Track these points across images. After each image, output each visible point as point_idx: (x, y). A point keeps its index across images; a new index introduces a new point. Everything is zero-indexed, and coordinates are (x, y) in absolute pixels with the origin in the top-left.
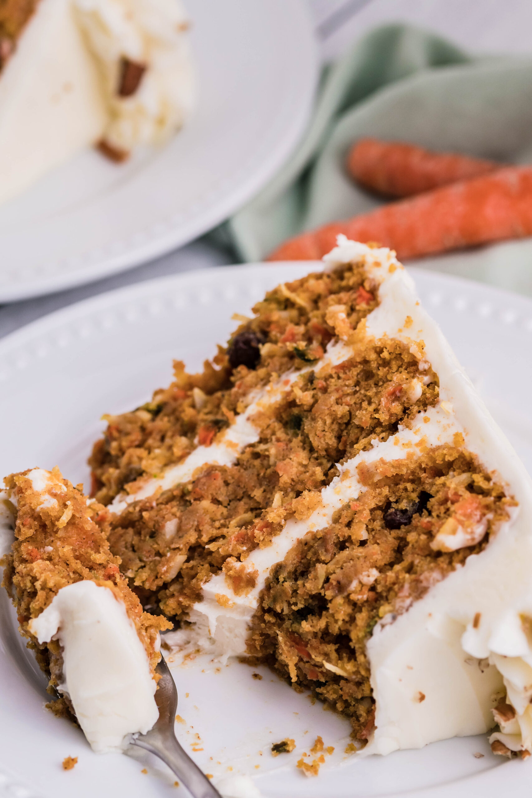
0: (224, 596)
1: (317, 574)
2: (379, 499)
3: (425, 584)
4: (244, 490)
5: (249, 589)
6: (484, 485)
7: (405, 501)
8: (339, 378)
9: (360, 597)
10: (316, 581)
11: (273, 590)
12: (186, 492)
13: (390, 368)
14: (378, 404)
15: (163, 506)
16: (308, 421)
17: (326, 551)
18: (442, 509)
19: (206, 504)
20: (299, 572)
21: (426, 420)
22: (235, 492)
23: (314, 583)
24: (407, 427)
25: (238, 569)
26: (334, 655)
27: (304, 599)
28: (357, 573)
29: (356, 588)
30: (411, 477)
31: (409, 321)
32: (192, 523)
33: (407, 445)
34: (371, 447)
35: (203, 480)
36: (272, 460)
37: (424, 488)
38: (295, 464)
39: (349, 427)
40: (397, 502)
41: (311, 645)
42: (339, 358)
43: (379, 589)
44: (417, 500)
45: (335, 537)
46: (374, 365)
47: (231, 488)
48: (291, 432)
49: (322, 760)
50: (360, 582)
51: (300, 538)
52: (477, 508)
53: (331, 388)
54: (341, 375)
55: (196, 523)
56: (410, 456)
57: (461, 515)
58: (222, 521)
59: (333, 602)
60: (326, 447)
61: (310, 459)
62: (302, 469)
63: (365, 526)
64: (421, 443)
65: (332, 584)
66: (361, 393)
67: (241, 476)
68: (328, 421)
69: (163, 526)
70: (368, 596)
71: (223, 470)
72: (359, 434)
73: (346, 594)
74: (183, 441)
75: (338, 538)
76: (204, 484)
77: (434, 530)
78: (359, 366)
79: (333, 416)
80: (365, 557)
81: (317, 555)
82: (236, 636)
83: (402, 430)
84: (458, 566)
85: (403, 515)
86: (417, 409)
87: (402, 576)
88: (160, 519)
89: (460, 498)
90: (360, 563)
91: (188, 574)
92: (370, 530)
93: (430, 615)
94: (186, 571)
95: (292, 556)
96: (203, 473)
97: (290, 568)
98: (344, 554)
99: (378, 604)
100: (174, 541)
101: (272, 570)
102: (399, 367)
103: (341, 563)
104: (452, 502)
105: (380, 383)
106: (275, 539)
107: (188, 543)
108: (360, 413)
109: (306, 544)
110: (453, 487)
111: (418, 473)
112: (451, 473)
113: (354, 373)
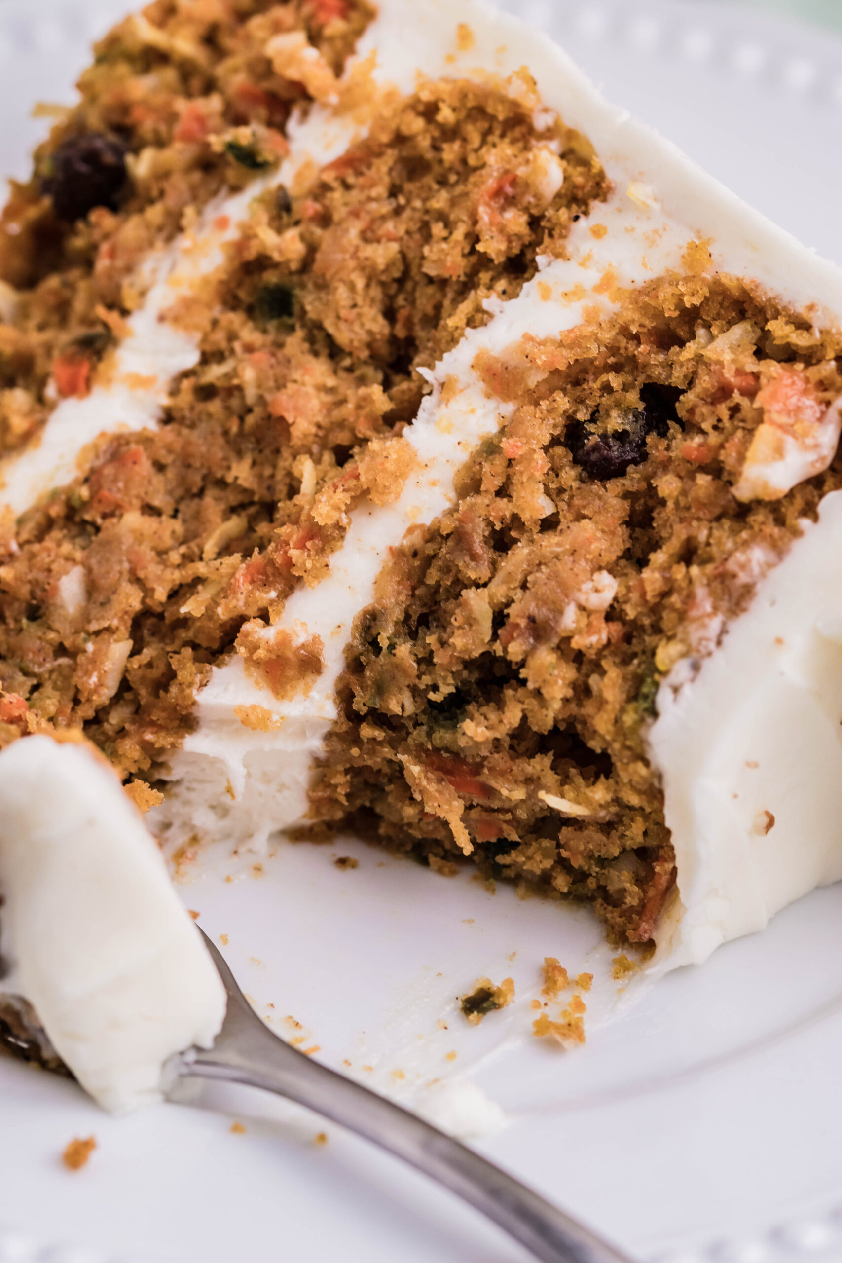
0: (254, 707)
1: (471, 611)
2: (552, 422)
3: (743, 578)
4: (204, 471)
5: (310, 678)
6: (800, 340)
7: (614, 413)
8: (347, 187)
9: (594, 639)
10: (474, 628)
11: (372, 670)
12: (76, 503)
13: (465, 140)
14: (469, 222)
15: (36, 547)
16: (309, 292)
17: (474, 557)
18: (723, 410)
19: (133, 519)
20: (415, 617)
21: (598, 233)
22: (182, 481)
23: (470, 634)
24: (558, 255)
25: (272, 641)
26: (551, 778)
27: (453, 673)
28: (566, 590)
29: (577, 621)
30: (611, 360)
31: (464, 36)
32: (117, 568)
33: (574, 293)
34: (486, 316)
35: (109, 471)
36: (251, 394)
37: (649, 377)
38: (310, 390)
39: (409, 285)
40: (593, 420)
41: (491, 769)
42: (328, 146)
43: (631, 612)
44: (641, 406)
45: (483, 525)
46: (424, 143)
47: (171, 473)
48: (272, 325)
49: (579, 1006)
50: (582, 608)
51: (396, 544)
52: (805, 392)
53: (339, 213)
54: (351, 180)
55: (126, 566)
56: (591, 316)
57: (779, 413)
58: (183, 549)
59: (531, 662)
60: (369, 338)
61: (335, 372)
62: (328, 398)
63: (541, 487)
64: (606, 283)
65: (517, 626)
66: (414, 209)
67: (188, 443)
68: (360, 283)
69: (55, 589)
70: (609, 633)
71: (146, 440)
72: (438, 296)
73: (555, 641)
74: (18, 399)
75: (490, 524)
76: (115, 480)
77: (728, 457)
78: (389, 152)
79: (368, 271)
80: (573, 552)
81: (454, 571)
82: (282, 787)
83: (549, 265)
84: (805, 523)
85: (623, 445)
86: (564, 215)
87: (679, 572)
88: (41, 576)
89: (756, 376)
90: (564, 567)
91: (143, 678)
92: (555, 494)
93: (779, 641)
94: (140, 673)
95: (391, 586)
96: (101, 455)
97: (397, 614)
98: (521, 553)
99: (636, 647)
100: (92, 616)
101: (356, 627)
102: (485, 135)
103: (520, 577)
104: (743, 393)
105: (453, 178)
106: (335, 560)
107: (126, 613)
108: (431, 251)
109: (415, 554)
110: (727, 357)
111: (626, 349)
112: (701, 332)
113: (382, 169)
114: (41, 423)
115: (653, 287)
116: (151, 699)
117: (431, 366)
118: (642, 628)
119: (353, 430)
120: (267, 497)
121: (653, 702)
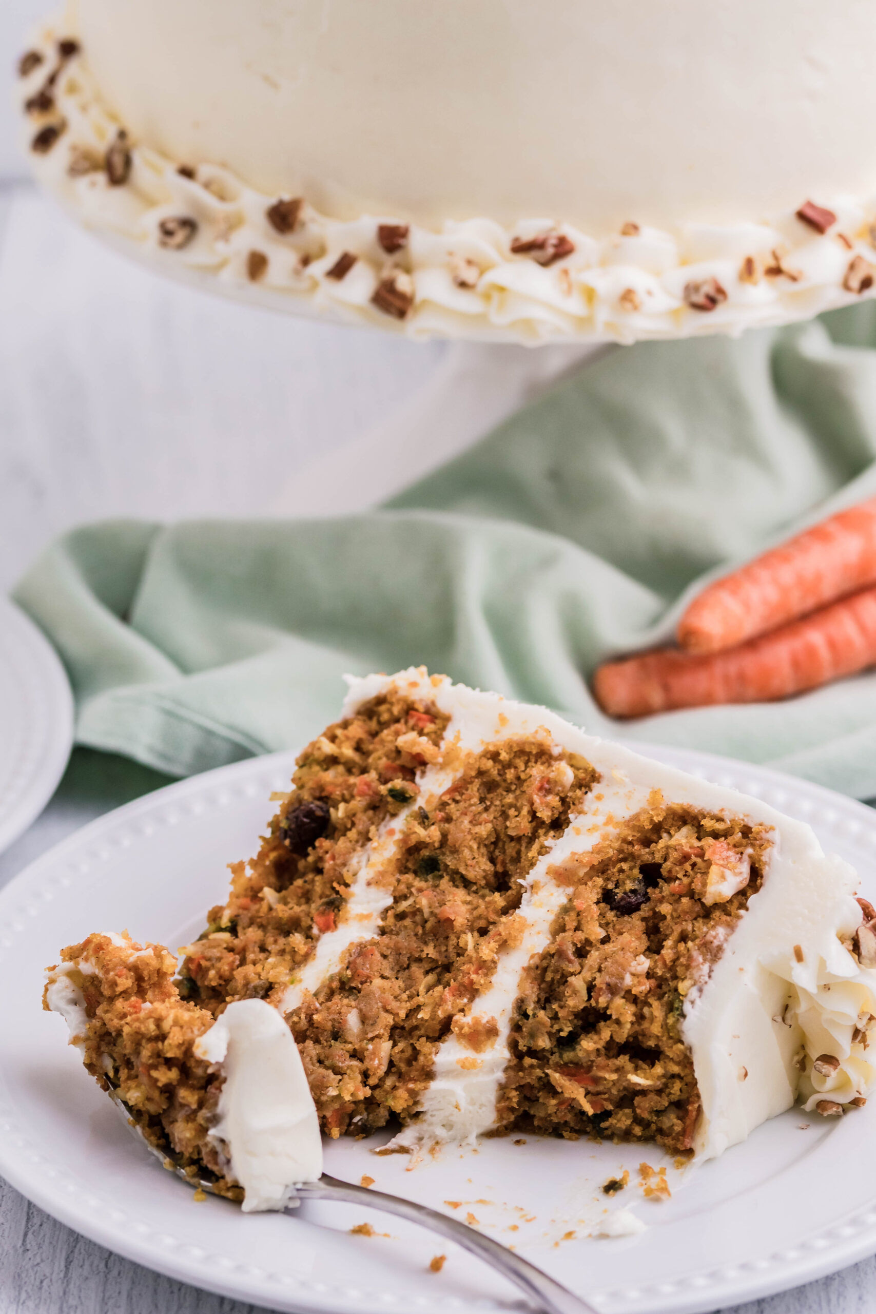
0: (466, 1058)
1: (574, 987)
2: (596, 891)
3: (716, 943)
4: (408, 955)
5: (493, 1038)
6: (720, 826)
7: (628, 882)
8: (457, 802)
9: (643, 988)
10: (578, 995)
11: (526, 1027)
12: (345, 980)
13: (516, 768)
14: (529, 805)
15: (329, 1004)
16: (448, 856)
17: (570, 961)
18: (687, 866)
19: (377, 983)
20: (543, 999)
21: (599, 798)
22: (397, 962)
23: (576, 998)
24: (580, 812)
25: (471, 1023)
26: (629, 1066)
27: (569, 1020)
28: (623, 968)
29: (633, 981)
30: (621, 856)
31: (502, 719)
32: (376, 1006)
33: (594, 828)
34: (548, 849)
35: (359, 961)
36: (427, 912)
37: (642, 861)
38: (460, 903)
39: (500, 844)
40: (617, 886)
41: (597, 1067)
42: (440, 786)
43: (660, 972)
44: (641, 876)
45: (571, 945)
46: (495, 772)
47: (391, 959)
48: (430, 877)
49: (664, 1181)
50: (633, 975)
51: (526, 965)
52: (728, 849)
53: (456, 815)
54: (458, 798)
55: (380, 1005)
56: (605, 837)
57: (719, 860)
58: (408, 993)
59: (612, 1006)
60: (484, 874)
61: (469, 894)
62: (469, 907)
63: (597, 923)
64: (609, 821)
65: (601, 989)
66: (496, 806)
67: (397, 943)
68: (475, 846)
69: (345, 1021)
70: (650, 984)
71: (374, 944)
72: (518, 847)
73: (622, 993)
74: (297, 939)
75: (575, 945)
76: (363, 965)
77: (697, 885)
78: (476, 780)
79: (478, 839)
80: (623, 949)
81: (561, 971)
82: (481, 1106)
83: (576, 818)
84: (742, 912)
85: (636, 895)
86: (579, 793)
87: (682, 946)
88: (336, 1017)
89: (701, 848)
90: (619, 957)
91: (400, 1059)
92: (605, 925)
93: (741, 969)
94: (398, 1057)
95: (528, 985)
96: (353, 955)
97: (534, 999)
98: (594, 956)
99: (665, 988)
100: (368, 1031)
101: (513, 1009)
102: (526, 764)
103: (597, 966)
104: (697, 856)
105: (513, 787)
106: (494, 979)
107: (387, 1026)
108: (511, 823)
109: (537, 967)
110: (683, 841)
111: (628, 849)
112: (665, 835)
113: (474, 790)
114: (314, 948)
115: (636, 817)
117: (524, 878)
118: (666, 980)
119: (487, 919)
120: (446, 961)
121: (682, 1010)
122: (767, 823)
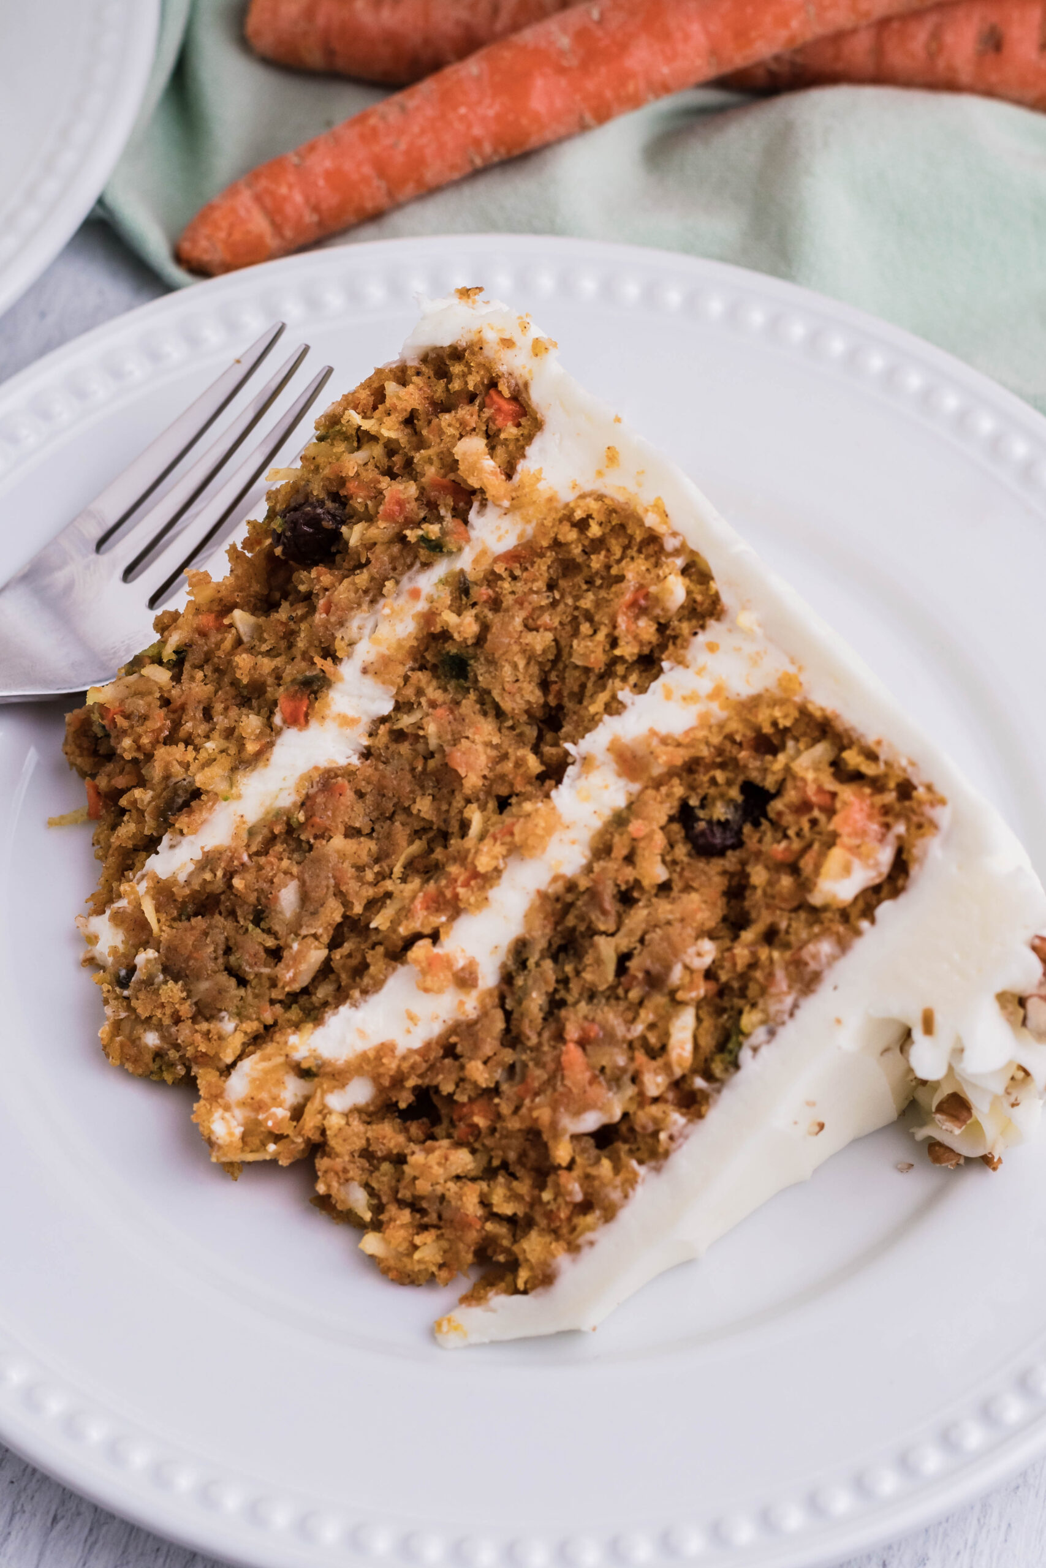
1: (600, 954)
2: (669, 805)
3: (813, 966)
4: (395, 800)
6: (869, 769)
7: (719, 804)
8: (514, 578)
9: (695, 992)
10: (602, 967)
12: (295, 825)
13: (608, 550)
14: (610, 626)
15: (262, 860)
16: (481, 664)
17: (604, 912)
18: (805, 821)
19: (338, 842)
21: (712, 648)
22: (378, 806)
23: (598, 972)
24: (681, 662)
28: (676, 952)
29: (682, 979)
30: (719, 760)
31: (612, 456)
32: (324, 883)
33: (691, 698)
34: (620, 706)
35: (320, 799)
36: (433, 743)
37: (748, 777)
38: (480, 748)
39: (561, 666)
40: (703, 806)
42: (500, 539)
43: (724, 977)
44: (740, 798)
45: (611, 887)
46: (577, 550)
47: (369, 799)
48: (452, 685)
50: (686, 967)
51: (543, 888)
52: (870, 816)
53: (508, 601)
54: (517, 572)
55: (332, 881)
56: (704, 720)
57: (849, 835)
58: (376, 868)
59: (646, 1003)
60: (527, 707)
61: (500, 730)
62: (494, 753)
63: (659, 858)
64: (717, 693)
65: (635, 977)
66: (566, 605)
67: (383, 777)
68: (521, 664)
69: (276, 898)
70: (706, 989)
71: (349, 773)
72: (583, 679)
73: (665, 991)
74: (252, 723)
75: (618, 886)
76: (326, 809)
77: (807, 864)
78: (549, 554)
79: (528, 653)
80: (682, 920)
81: (588, 919)
83: (672, 669)
84: (864, 924)
85: (724, 832)
86: (685, 628)
87: (764, 953)
88: (265, 886)
89: (834, 795)
90: (675, 930)
91: (344, 966)
92: (671, 864)
93: (839, 1021)
94: (342, 962)
95: (538, 922)
96: (315, 785)
97: (542, 944)
98: (638, 916)
99: (726, 1003)
100: (303, 923)
101: (509, 951)
102: (626, 548)
103: (639, 933)
104: (822, 809)
105: (598, 582)
106: (494, 894)
107: (330, 924)
108: (579, 645)
109: (558, 899)
110: (810, 776)
111: (730, 752)
112: (790, 744)
113: (542, 568)
114: (271, 745)
115: (754, 703)
116: (350, 981)
117: (575, 743)
118: (731, 989)
119: (512, 785)
120: (443, 826)
121: (736, 1057)
122: (941, 789)
